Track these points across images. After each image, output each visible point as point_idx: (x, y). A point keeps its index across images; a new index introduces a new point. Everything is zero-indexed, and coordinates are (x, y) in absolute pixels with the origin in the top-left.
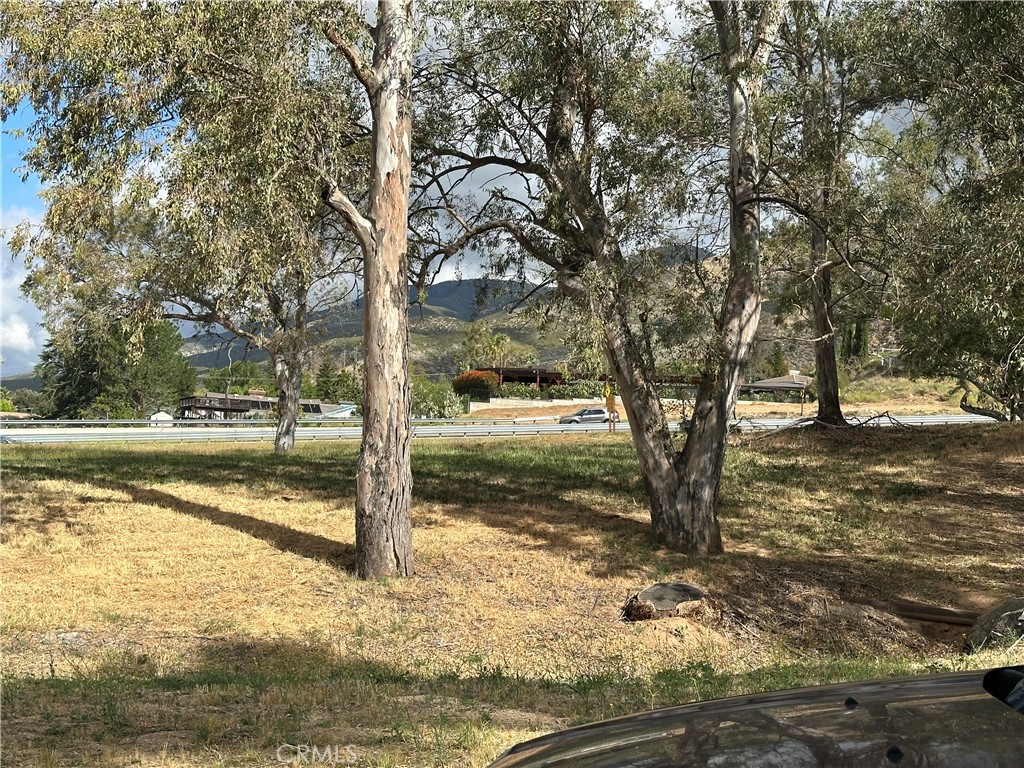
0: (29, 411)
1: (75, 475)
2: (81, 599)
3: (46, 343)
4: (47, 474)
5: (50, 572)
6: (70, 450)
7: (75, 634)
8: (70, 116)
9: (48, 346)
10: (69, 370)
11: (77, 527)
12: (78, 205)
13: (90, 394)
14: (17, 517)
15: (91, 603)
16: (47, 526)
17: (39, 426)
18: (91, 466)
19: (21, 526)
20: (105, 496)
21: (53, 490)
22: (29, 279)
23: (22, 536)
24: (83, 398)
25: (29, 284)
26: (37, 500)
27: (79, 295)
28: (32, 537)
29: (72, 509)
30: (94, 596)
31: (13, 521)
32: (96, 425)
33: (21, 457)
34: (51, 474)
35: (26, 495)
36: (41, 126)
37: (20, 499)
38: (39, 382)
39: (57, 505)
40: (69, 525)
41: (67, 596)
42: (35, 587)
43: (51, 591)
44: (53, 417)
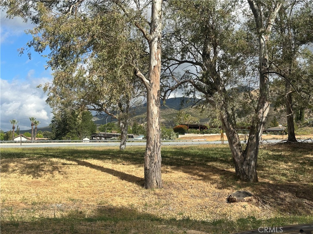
0: (48, 138)
1: (61, 157)
2: (63, 194)
3: (53, 117)
4: (53, 156)
5: (54, 186)
6: (60, 149)
7: (61, 205)
8: (60, 51)
9: (53, 118)
10: (59, 125)
11: (62, 172)
12: (63, 77)
13: (65, 132)
14: (44, 169)
15: (66, 195)
16: (53, 172)
17: (50, 142)
18: (66, 154)
19: (45, 172)
20: (70, 163)
21: (55, 161)
22: (48, 99)
23: (46, 175)
24: (63, 134)
25: (48, 100)
26: (50, 164)
27: (62, 103)
28: (48, 175)
29: (60, 167)
30: (67, 193)
31: (43, 171)
32: (67, 142)
33: (45, 151)
34: (54, 156)
35: (47, 163)
36: (52, 54)
37: (45, 164)
38: (50, 129)
39: (56, 166)
40: (59, 172)
41: (59, 193)
42: (50, 190)
43: (54, 191)
44: (55, 139)
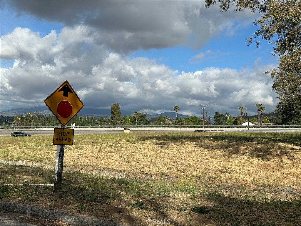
0: (273, 123)
1: (289, 142)
2: (292, 179)
4: (281, 141)
5: (283, 170)
6: (286, 134)
7: (291, 189)
9: (279, 104)
10: (285, 111)
11: (290, 157)
12: (290, 62)
13: (291, 118)
14: (272, 153)
15: (296, 180)
16: (281, 156)
17: (277, 127)
18: (293, 139)
19: (274, 156)
20: (298, 148)
21: (282, 146)
22: (274, 84)
23: (274, 159)
24: (289, 119)
25: (274, 86)
26: (278, 149)
27: (289, 88)
28: (277, 159)
29: (288, 152)
30: (296, 178)
31: (271, 154)
32: (293, 127)
33: (273, 136)
34: (282, 141)
35: (275, 147)
36: (280, 39)
37: (273, 148)
38: (276, 114)
39: (284, 150)
40: (288, 156)
41: (288, 177)
42: (279, 174)
43: (283, 176)
44: (281, 124)
